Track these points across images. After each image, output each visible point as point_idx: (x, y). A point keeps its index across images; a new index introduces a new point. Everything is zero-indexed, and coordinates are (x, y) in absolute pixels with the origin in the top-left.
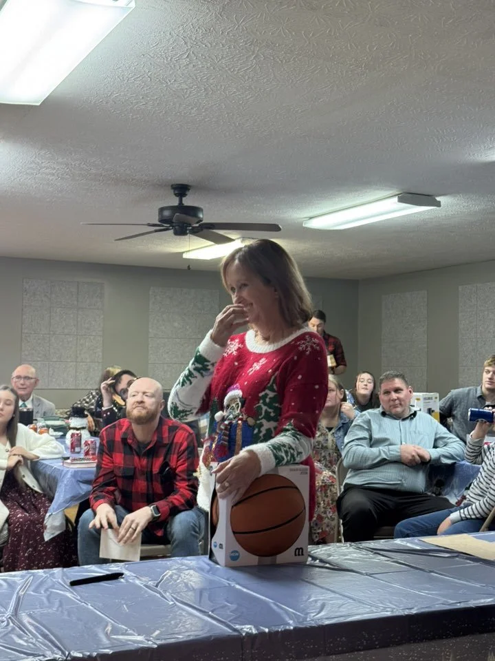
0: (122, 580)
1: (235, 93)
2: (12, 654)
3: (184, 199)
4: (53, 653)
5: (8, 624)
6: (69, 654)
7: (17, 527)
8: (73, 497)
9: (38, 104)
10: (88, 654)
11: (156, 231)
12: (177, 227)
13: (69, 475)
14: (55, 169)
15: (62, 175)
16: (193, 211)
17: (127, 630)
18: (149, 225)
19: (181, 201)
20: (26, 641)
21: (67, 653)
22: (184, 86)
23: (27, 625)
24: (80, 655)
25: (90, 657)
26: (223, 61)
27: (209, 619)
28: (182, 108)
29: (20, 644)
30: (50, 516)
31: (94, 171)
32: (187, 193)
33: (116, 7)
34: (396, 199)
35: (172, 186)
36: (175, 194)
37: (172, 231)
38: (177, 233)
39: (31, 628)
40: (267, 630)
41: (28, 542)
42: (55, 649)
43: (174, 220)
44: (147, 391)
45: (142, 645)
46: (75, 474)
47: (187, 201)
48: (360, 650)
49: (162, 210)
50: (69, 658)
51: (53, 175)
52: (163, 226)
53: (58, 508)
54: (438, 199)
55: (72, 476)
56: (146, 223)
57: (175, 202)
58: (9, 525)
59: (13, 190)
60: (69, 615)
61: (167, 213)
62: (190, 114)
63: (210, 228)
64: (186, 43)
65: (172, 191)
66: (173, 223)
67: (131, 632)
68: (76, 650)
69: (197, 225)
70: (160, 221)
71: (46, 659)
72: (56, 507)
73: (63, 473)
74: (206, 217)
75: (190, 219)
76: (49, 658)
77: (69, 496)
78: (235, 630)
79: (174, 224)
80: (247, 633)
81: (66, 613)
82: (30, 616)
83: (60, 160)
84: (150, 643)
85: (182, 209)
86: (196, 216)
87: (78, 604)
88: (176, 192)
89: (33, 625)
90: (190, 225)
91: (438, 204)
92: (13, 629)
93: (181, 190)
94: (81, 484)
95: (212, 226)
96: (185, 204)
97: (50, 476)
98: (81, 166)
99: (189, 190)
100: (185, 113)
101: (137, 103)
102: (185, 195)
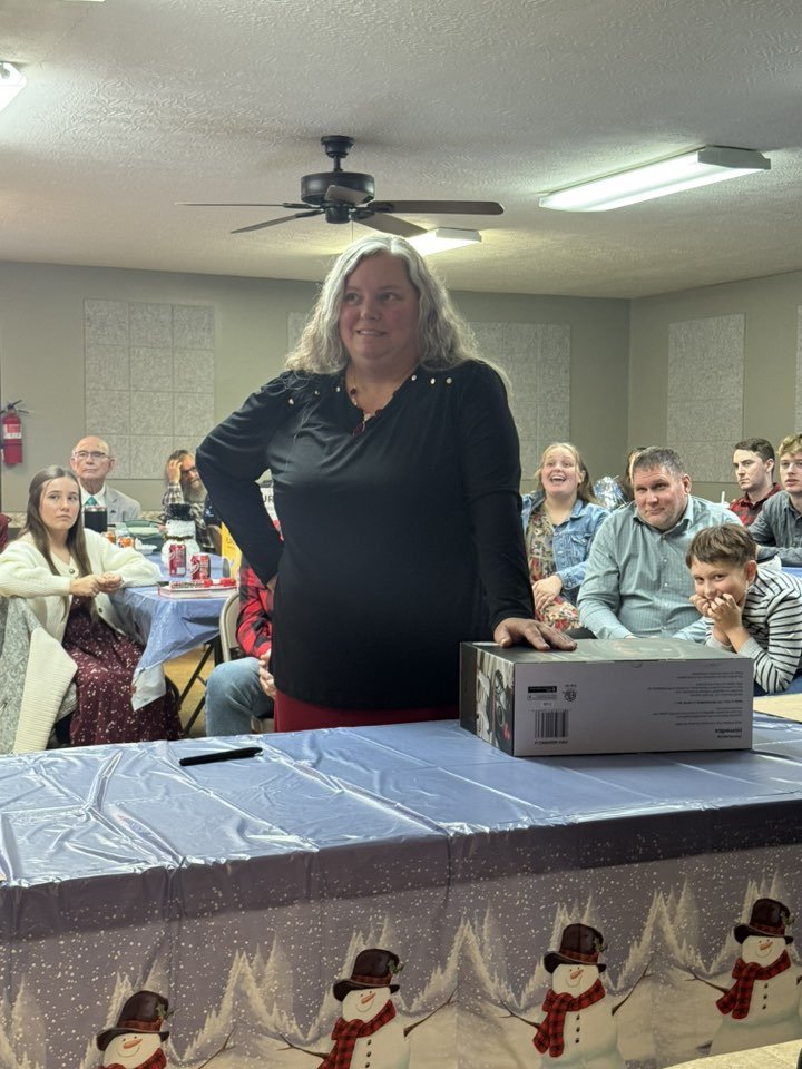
0: (260, 758)
2: (94, 860)
3: (343, 161)
4: (160, 859)
5: (88, 819)
6: (184, 859)
7: (92, 689)
8: (177, 643)
10: (214, 860)
11: (298, 216)
12: (331, 209)
13: (169, 610)
14: (131, 112)
15: (143, 121)
16: (358, 181)
17: (271, 828)
18: (287, 206)
19: (338, 164)
20: (118, 843)
21: (181, 858)
23: (118, 819)
24: (201, 862)
25: (216, 864)
27: (396, 814)
29: (106, 846)
30: (141, 672)
31: (193, 115)
32: (348, 151)
34: (695, 156)
35: (322, 139)
36: (328, 154)
37: (324, 216)
38: (331, 220)
39: (124, 825)
40: (487, 830)
41: (109, 711)
42: (162, 853)
43: (326, 198)
45: (296, 849)
46: (178, 608)
47: (348, 165)
48: (637, 862)
49: (306, 180)
50: (184, 866)
51: (129, 122)
52: (310, 208)
53: (154, 661)
54: (766, 155)
55: (173, 610)
56: (281, 203)
57: (328, 166)
58: (78, 686)
59: (64, 149)
60: (181, 806)
61: (315, 186)
62: (352, 12)
63: (387, 211)
65: (322, 149)
66: (325, 202)
67: (277, 830)
68: (194, 855)
69: (365, 205)
70: (303, 200)
71: (150, 867)
72: (150, 659)
73: (160, 607)
74: (379, 191)
75: (355, 195)
76: (153, 866)
77: (172, 641)
78: (438, 829)
79: (327, 205)
80: (456, 833)
81: (176, 804)
82: (121, 807)
83: (139, 97)
84: (307, 845)
85: (340, 177)
86: (362, 189)
87: (193, 791)
88: (330, 150)
89: (126, 820)
90: (353, 205)
91: (766, 164)
92: (96, 826)
93: (338, 146)
94: (188, 624)
95: (389, 206)
96: (345, 170)
97: (139, 610)
98: (174, 106)
99: (351, 145)
100: (343, 11)
102: (344, 154)
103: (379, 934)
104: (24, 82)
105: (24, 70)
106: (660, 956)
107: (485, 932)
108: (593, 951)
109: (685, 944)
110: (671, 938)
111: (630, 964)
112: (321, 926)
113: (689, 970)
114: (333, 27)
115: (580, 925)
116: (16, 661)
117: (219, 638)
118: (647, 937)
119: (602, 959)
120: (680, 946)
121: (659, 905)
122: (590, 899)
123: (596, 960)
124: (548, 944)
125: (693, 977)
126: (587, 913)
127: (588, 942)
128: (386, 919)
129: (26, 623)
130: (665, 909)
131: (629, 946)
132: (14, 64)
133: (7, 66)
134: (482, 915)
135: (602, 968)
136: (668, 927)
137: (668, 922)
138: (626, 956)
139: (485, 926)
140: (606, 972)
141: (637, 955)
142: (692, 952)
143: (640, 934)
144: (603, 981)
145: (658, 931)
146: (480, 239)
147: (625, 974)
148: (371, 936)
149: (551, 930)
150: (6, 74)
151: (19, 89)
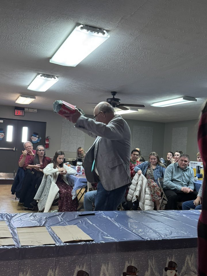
1: (136, 64)
3: (115, 96)
8: (79, 186)
9: (75, 66)
13: (78, 180)
14: (76, 86)
15: (78, 87)
16: (118, 100)
17: (108, 235)
19: (114, 96)
22: (120, 61)
25: (98, 243)
26: (134, 54)
28: (118, 68)
31: (88, 87)
32: (116, 94)
33: (104, 37)
34: (182, 98)
35: (111, 92)
36: (112, 95)
45: (114, 241)
46: (80, 179)
47: (116, 97)
48: (183, 248)
49: (108, 99)
51: (76, 88)
53: (74, 190)
54: (196, 99)
55: (79, 180)
57: (112, 97)
59: (63, 92)
61: (110, 100)
62: (121, 70)
64: (123, 48)
67: (109, 236)
69: (119, 104)
73: (76, 179)
74: (121, 102)
75: (116, 102)
77: (78, 186)
78: (143, 238)
80: (147, 240)
83: (78, 83)
85: (114, 99)
86: (118, 101)
90: (116, 104)
91: (196, 100)
93: (114, 93)
94: (81, 183)
95: (123, 105)
97: (72, 179)
98: (85, 85)
99: (116, 93)
101: (105, 66)
102: (115, 95)
103: (131, 262)
105: (59, 78)
106: (188, 268)
107: (153, 262)
108: (174, 267)
109: (193, 266)
110: (190, 265)
111: (183, 271)
112: (119, 259)
113: (194, 272)
115: (171, 261)
116: (48, 187)
117: (87, 186)
118: (186, 265)
119: (176, 269)
120: (192, 266)
121: (188, 258)
122: (173, 256)
123: (175, 269)
124: (165, 265)
125: (194, 274)
126: (173, 259)
127: (173, 265)
128: (133, 259)
129: (50, 180)
130: (189, 258)
131: (182, 266)
132: (57, 77)
133: (55, 77)
134: (152, 258)
135: (176, 271)
136: (189, 262)
137: (189, 261)
138: (182, 269)
139: (153, 261)
140: (177, 272)
141: (184, 268)
142: (194, 268)
143: (184, 264)
144: (176, 274)
145: (188, 263)
146: (138, 111)
147: (181, 273)
148: (130, 262)
149: (166, 262)
150: (55, 78)
151: (57, 81)
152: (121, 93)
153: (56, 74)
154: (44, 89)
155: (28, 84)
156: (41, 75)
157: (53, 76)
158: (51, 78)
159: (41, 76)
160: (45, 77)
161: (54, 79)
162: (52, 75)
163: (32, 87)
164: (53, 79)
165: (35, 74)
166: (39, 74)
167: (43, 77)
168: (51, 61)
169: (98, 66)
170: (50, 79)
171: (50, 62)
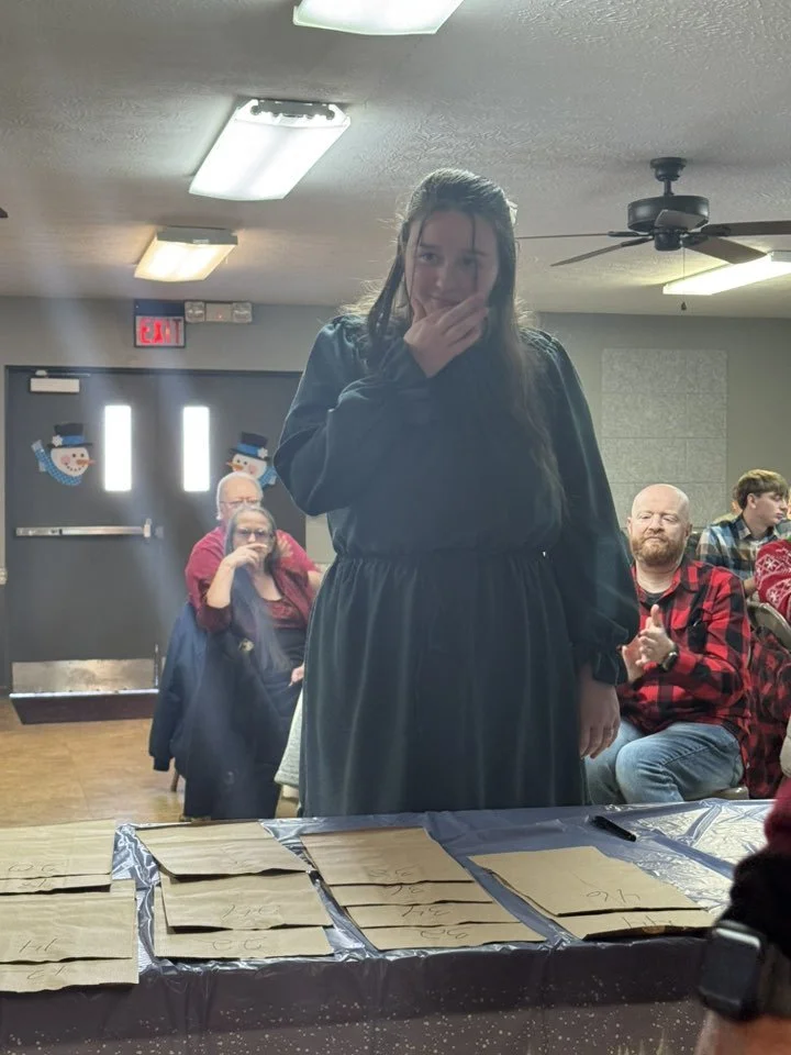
3: (673, 184)
9: (434, 32)
11: (624, 245)
12: (661, 236)
14: (451, 146)
16: (691, 204)
18: (613, 235)
19: (668, 187)
28: (681, 16)
31: (516, 145)
32: (680, 173)
35: (652, 162)
36: (658, 177)
37: (652, 243)
38: (661, 247)
43: (656, 224)
44: (667, 511)
47: (678, 189)
49: (634, 206)
51: (449, 157)
52: (638, 235)
56: (606, 232)
57: (657, 190)
61: (643, 212)
62: (695, 24)
63: (721, 234)
65: (651, 172)
66: (653, 227)
69: (699, 230)
70: (630, 227)
74: (714, 215)
75: (687, 219)
79: (656, 231)
83: (461, 131)
85: (670, 200)
86: (696, 212)
88: (660, 173)
90: (685, 230)
93: (669, 168)
95: (726, 230)
96: (676, 194)
98: (497, 138)
99: (682, 167)
100: (686, 25)
101: (600, 13)
102: (675, 177)
104: (348, 122)
105: (353, 111)
114: (673, 42)
132: (342, 106)
133: (332, 107)
150: (330, 115)
151: (343, 130)
152: (709, 161)
153: (334, 90)
154: (274, 185)
155: (188, 166)
156: (255, 103)
157: (315, 106)
158: (310, 115)
159: (255, 110)
160: (276, 114)
161: (324, 117)
162: (313, 95)
163: (215, 180)
164: (319, 119)
165: (221, 105)
166: (241, 100)
167: (266, 116)
168: (301, 19)
169: (563, 17)
170: (302, 121)
171: (297, 21)
